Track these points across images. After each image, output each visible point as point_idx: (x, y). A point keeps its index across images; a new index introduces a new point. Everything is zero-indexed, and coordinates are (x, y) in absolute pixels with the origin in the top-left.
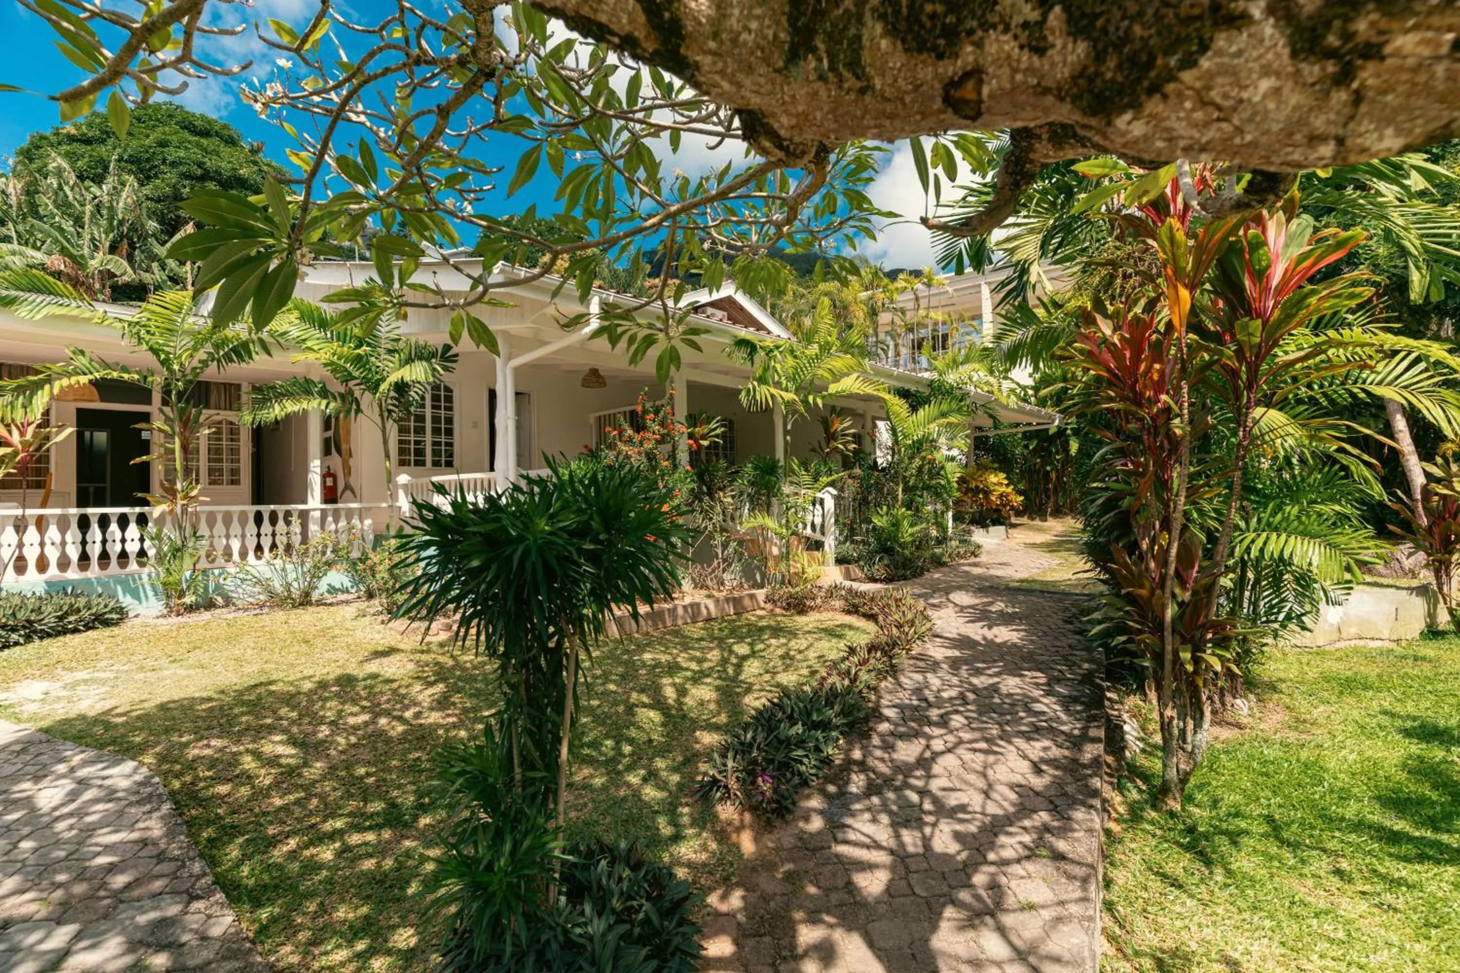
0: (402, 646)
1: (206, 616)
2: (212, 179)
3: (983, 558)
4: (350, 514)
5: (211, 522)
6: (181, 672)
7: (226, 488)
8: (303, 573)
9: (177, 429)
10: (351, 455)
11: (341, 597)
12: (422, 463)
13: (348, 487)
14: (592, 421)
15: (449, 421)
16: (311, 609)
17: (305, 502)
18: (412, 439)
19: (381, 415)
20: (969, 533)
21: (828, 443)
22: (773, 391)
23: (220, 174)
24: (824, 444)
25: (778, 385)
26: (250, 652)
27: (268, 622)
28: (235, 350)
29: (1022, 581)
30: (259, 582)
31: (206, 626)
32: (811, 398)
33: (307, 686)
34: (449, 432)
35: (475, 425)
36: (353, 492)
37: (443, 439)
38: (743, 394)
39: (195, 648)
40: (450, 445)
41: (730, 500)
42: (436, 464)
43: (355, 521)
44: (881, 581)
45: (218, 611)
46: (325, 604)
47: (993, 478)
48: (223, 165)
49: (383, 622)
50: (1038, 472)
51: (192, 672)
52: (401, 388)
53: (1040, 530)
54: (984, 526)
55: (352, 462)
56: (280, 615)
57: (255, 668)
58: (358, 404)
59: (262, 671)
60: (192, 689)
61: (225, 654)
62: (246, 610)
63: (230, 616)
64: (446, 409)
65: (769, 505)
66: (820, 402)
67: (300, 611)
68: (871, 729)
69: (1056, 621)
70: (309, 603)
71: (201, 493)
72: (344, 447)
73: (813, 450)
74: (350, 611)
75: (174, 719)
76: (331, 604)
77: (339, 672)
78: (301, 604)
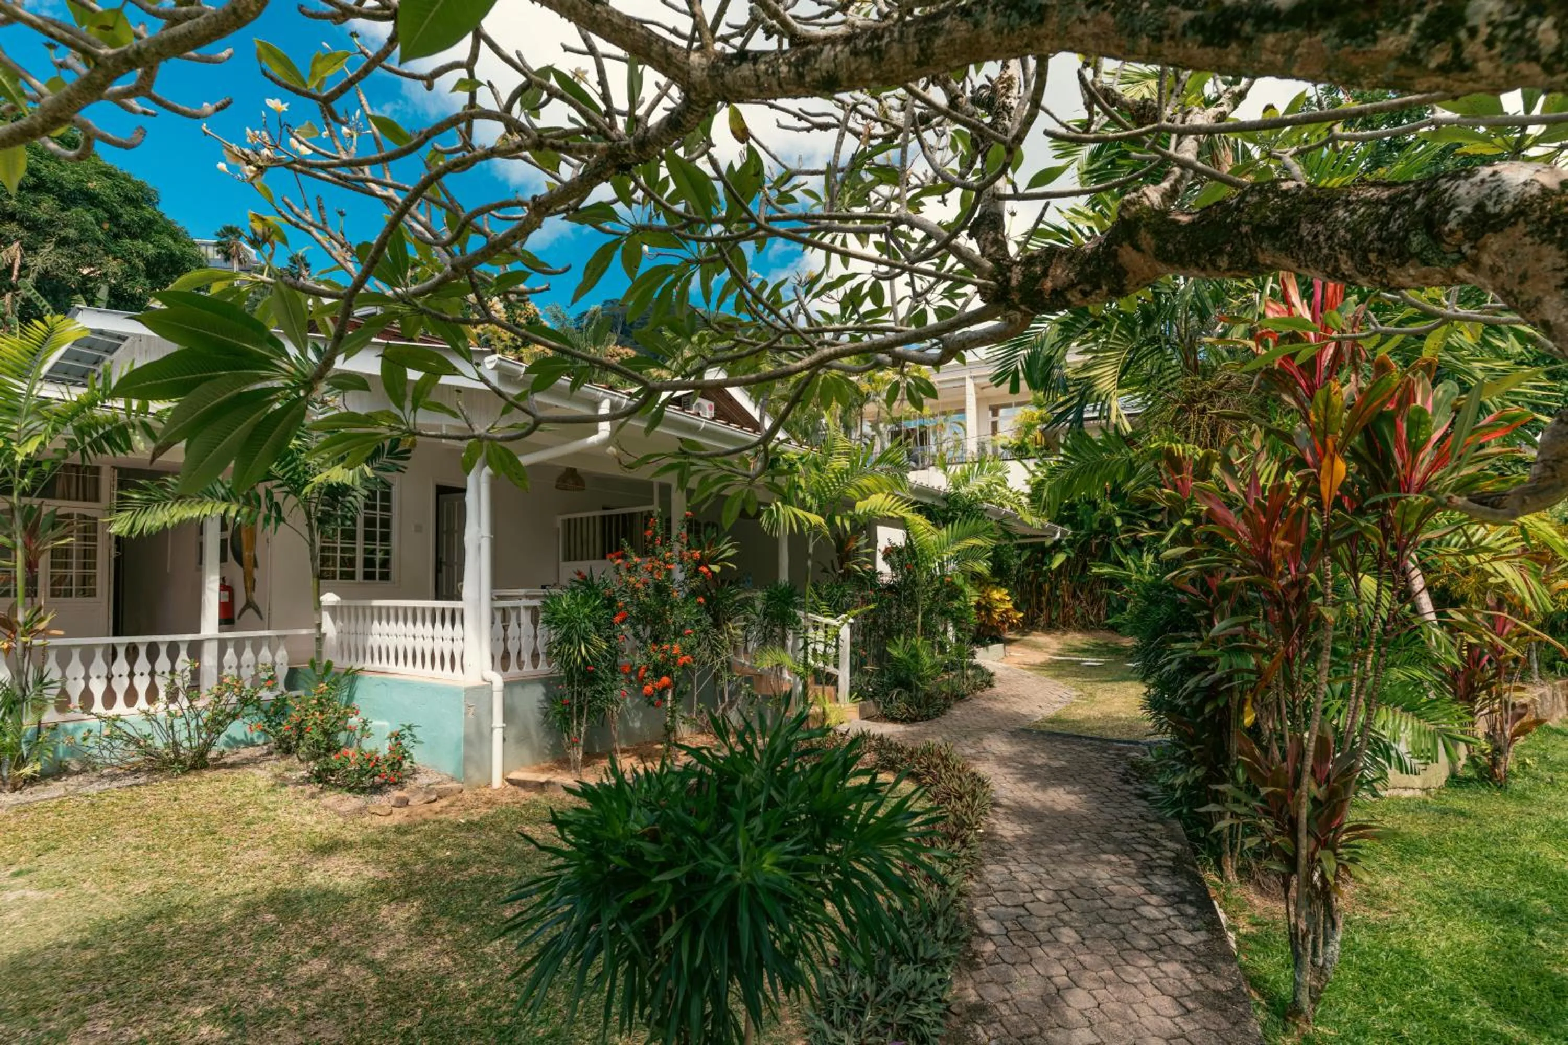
0: (348, 836)
1: (56, 789)
2: (49, 191)
3: (999, 688)
4: (257, 644)
5: (64, 659)
6: (33, 894)
7: (77, 602)
8: (198, 727)
9: (19, 542)
10: (256, 565)
11: (246, 752)
12: (351, 576)
13: (250, 604)
14: (559, 524)
15: (386, 523)
16: (208, 774)
17: (198, 631)
18: (339, 545)
19: (310, 525)
20: (973, 655)
21: (841, 565)
22: (800, 513)
23: (61, 187)
24: (837, 565)
25: (803, 505)
26: (133, 854)
27: (149, 800)
28: (107, 437)
29: (1052, 721)
30: (131, 740)
31: (59, 806)
32: (838, 520)
33: (228, 915)
34: (386, 537)
35: (419, 529)
36: (258, 611)
37: (378, 546)
38: (764, 516)
39: (47, 849)
40: (387, 552)
41: (739, 632)
42: (369, 576)
43: (265, 653)
44: (902, 721)
45: (73, 780)
46: (225, 766)
47: (996, 595)
48: (65, 174)
49: (312, 796)
50: (1030, 584)
51: (50, 895)
52: (335, 492)
53: (1036, 647)
54: (984, 645)
55: (257, 573)
56: (164, 787)
57: (145, 886)
58: (279, 511)
59: (156, 890)
60: (56, 928)
61: (97, 857)
62: (114, 777)
63: (93, 790)
64: (384, 508)
65: (784, 638)
66: (847, 524)
67: (192, 778)
68: (976, 955)
69: (1110, 778)
70: (205, 766)
71: (52, 625)
72: (246, 554)
73: (825, 570)
74: (261, 776)
75: (35, 987)
76: (233, 765)
77: (269, 886)
78: (193, 767)
